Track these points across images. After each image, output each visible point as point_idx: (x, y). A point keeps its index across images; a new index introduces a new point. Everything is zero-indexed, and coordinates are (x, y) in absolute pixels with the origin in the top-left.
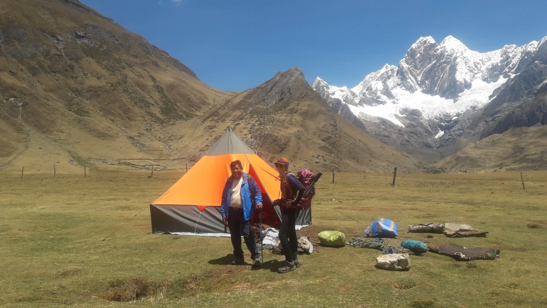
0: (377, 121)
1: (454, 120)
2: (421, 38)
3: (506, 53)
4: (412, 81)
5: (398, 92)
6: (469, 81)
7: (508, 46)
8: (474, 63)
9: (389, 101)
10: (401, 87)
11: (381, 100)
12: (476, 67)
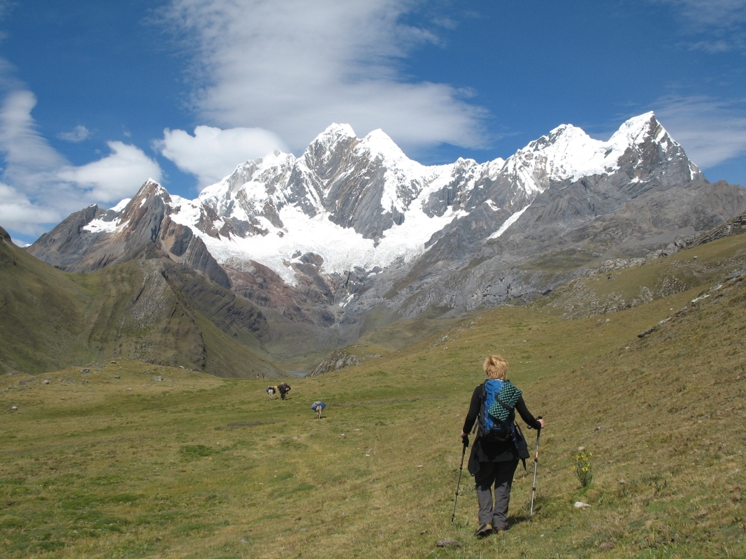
0: (251, 269)
1: (370, 278)
2: (334, 125)
3: (460, 171)
4: (315, 198)
5: (290, 214)
6: (401, 211)
7: (464, 161)
8: (412, 181)
9: (274, 230)
10: (295, 206)
11: (259, 227)
12: (415, 188)
